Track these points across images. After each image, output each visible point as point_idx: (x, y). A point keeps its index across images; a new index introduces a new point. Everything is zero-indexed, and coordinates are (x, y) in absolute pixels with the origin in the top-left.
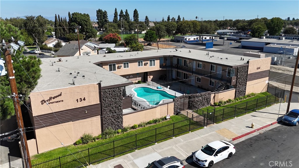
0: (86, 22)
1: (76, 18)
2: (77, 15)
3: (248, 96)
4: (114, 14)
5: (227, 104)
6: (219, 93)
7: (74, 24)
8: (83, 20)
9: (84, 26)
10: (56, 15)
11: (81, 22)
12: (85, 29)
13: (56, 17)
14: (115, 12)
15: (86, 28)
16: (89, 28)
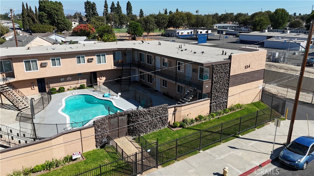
0: (57, 11)
1: (44, 7)
2: (46, 2)
3: (231, 109)
4: (104, 6)
5: (195, 123)
6: (181, 106)
7: (42, 14)
8: (53, 9)
9: (55, 16)
10: (23, 3)
11: (51, 11)
12: (55, 19)
13: (23, 5)
14: (105, 4)
15: (57, 18)
16: (61, 18)
